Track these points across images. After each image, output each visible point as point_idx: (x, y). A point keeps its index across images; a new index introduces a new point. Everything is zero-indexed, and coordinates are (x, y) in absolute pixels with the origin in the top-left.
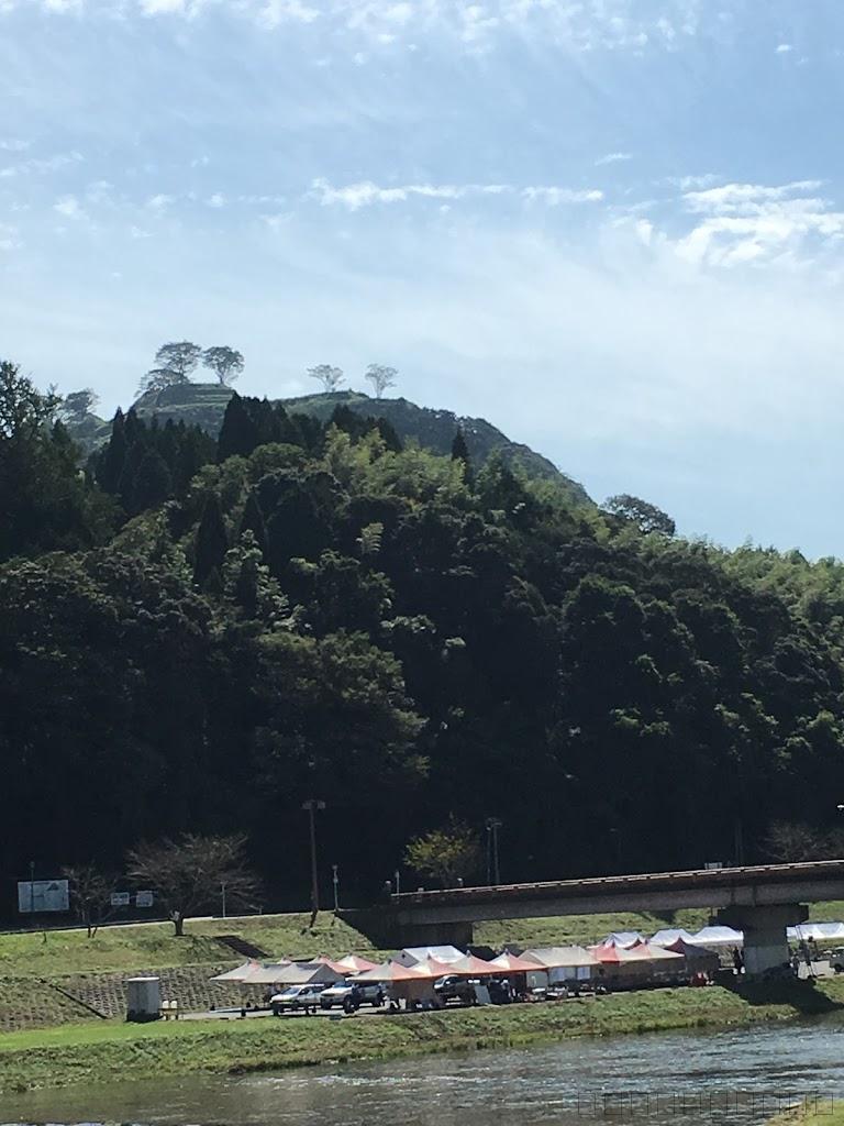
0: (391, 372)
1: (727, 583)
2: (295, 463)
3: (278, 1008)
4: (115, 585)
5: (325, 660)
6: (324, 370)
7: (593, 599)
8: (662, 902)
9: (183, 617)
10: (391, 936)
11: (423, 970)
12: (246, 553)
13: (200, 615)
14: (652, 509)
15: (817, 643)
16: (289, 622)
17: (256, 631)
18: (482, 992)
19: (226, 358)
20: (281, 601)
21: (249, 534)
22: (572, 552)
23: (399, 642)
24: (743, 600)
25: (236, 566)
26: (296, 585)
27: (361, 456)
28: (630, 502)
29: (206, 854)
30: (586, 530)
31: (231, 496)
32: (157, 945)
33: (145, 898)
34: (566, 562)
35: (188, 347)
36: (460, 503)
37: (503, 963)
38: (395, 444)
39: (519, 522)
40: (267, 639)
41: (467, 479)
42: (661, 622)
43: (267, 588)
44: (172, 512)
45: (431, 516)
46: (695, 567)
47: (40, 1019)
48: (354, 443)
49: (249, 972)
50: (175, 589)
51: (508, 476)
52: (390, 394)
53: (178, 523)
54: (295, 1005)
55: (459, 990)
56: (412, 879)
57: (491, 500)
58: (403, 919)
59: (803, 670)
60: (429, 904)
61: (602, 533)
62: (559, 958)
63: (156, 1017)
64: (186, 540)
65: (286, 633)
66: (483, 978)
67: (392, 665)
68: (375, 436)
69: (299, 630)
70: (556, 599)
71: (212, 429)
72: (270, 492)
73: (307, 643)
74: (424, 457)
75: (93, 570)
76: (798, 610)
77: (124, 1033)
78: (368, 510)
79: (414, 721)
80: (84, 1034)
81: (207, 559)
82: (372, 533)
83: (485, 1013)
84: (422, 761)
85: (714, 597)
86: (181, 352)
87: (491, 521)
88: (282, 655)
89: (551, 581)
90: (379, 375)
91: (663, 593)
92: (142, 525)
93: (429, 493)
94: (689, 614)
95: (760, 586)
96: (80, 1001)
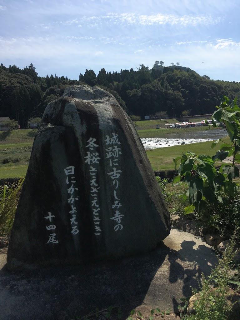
0: (179, 63)
1: (216, 84)
2: (171, 73)
3: (170, 128)
4: (154, 87)
5: (174, 94)
6: (172, 63)
7: (202, 87)
8: (207, 117)
9: (160, 90)
10: (181, 121)
11: (185, 124)
12: (166, 83)
13: (162, 90)
14: (208, 77)
15: (225, 90)
16: (171, 90)
17: (167, 91)
18: (190, 126)
19: (162, 63)
20: (170, 88)
21: (167, 81)
22: (200, 82)
23: (182, 92)
24: (218, 86)
25: (165, 85)
26: (171, 86)
27: (178, 72)
28: (205, 76)
29: (163, 113)
30: (201, 79)
31: (164, 77)
32: (158, 122)
33: (157, 118)
34: (199, 83)
35: (158, 62)
36: (188, 77)
37: (193, 123)
38: (181, 71)
39: (194, 79)
40: (168, 92)
41: (189, 74)
42: (209, 89)
43: (169, 87)
44: (159, 79)
45: (185, 79)
46: (213, 82)
47: (149, 129)
48: (177, 71)
49: (167, 124)
50: (160, 87)
51: (193, 74)
52: (179, 65)
53: (159, 80)
54: (172, 127)
55: (188, 126)
56: (183, 115)
57: (191, 76)
58: (182, 119)
59: (224, 93)
60: (184, 118)
61: (203, 79)
62: (198, 123)
63: (159, 128)
64: (160, 82)
65: (170, 91)
66: (191, 125)
67: (181, 94)
68: (179, 70)
69: (172, 91)
70: (198, 87)
71: (162, 71)
72: (168, 77)
73: (173, 92)
74: (184, 72)
75: (151, 85)
76: (223, 86)
77: (157, 130)
78: (179, 78)
79: (183, 100)
80: (153, 130)
81: (162, 84)
82: (179, 81)
83: (191, 128)
84: (184, 104)
85: (215, 86)
86: (157, 62)
87: (191, 79)
88: (170, 94)
89: (197, 85)
90: (178, 64)
91: (209, 85)
92: (155, 80)
93: (185, 76)
94: (212, 88)
95: (219, 84)
96: (152, 127)
